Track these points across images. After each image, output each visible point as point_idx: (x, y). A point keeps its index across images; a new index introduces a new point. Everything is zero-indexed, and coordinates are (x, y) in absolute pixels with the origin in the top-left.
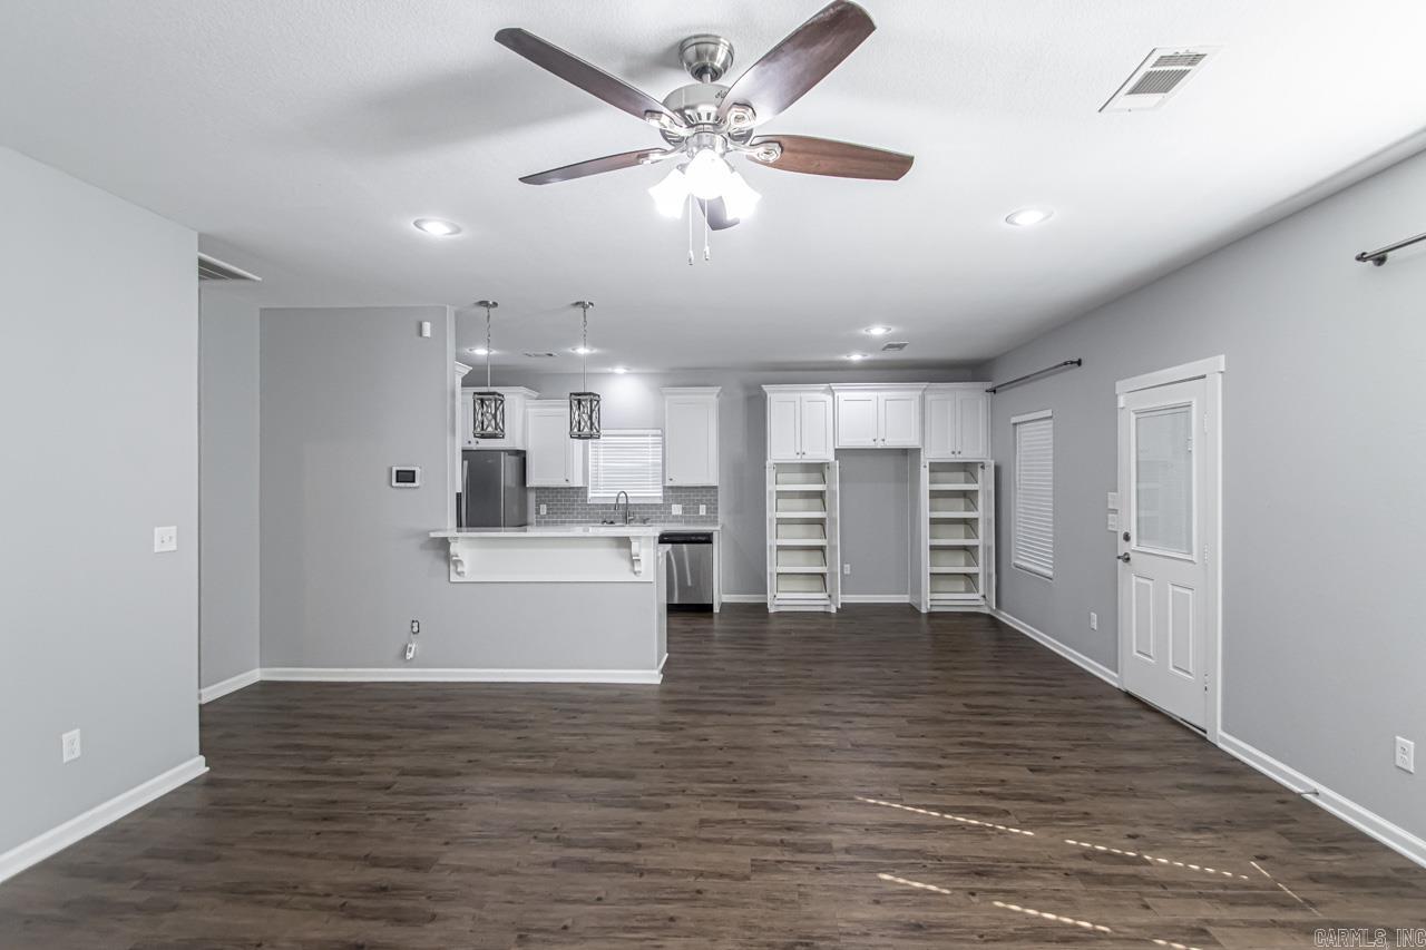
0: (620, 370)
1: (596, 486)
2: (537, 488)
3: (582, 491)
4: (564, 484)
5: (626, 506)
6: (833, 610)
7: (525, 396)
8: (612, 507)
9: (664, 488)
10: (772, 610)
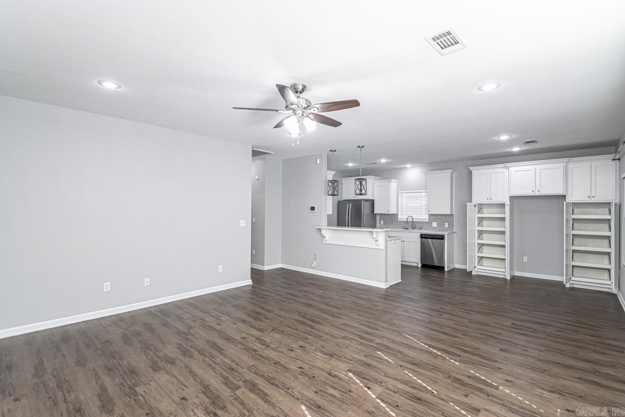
0: (409, 166)
1: (402, 214)
2: (380, 214)
3: (396, 215)
4: (387, 213)
5: (413, 222)
6: (508, 278)
7: (374, 179)
8: (407, 222)
9: (429, 215)
10: (474, 273)
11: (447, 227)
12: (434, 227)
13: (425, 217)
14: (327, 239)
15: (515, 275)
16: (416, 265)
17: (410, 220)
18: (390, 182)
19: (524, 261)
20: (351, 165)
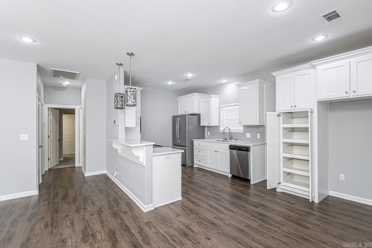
1: (223, 126)
2: (206, 126)
3: (218, 127)
5: (230, 133)
6: (316, 201)
7: (199, 96)
8: (224, 133)
9: (244, 126)
10: (278, 190)
11: (259, 138)
12: (248, 138)
13: (241, 129)
14: (119, 152)
15: (330, 195)
16: (227, 175)
17: (227, 131)
18: (211, 97)
19: (341, 179)
20: (170, 83)
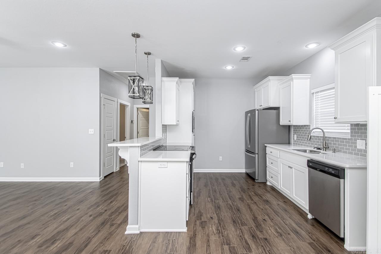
1: (317, 125)
3: (307, 127)
5: (324, 138)
9: (352, 125)
13: (345, 131)
16: (304, 210)
17: (320, 134)
20: (229, 68)
